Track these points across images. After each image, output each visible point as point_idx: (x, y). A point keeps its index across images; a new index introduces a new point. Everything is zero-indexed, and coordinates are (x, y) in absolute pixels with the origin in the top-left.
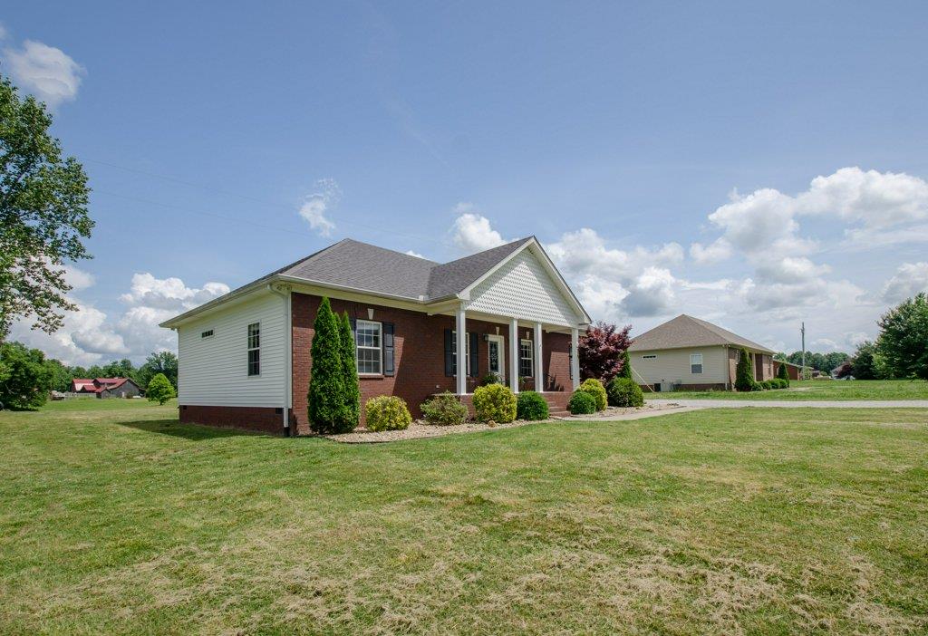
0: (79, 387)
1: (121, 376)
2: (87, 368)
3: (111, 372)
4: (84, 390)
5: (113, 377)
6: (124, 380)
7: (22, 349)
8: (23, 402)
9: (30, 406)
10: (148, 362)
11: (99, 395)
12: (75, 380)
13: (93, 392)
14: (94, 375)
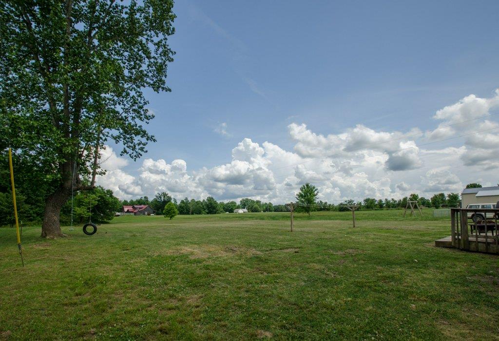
0: (126, 210)
1: (144, 204)
2: (129, 201)
3: (140, 202)
4: (128, 211)
5: (141, 205)
6: (146, 206)
7: (102, 189)
8: (102, 218)
9: (105, 220)
10: (155, 197)
11: (135, 214)
12: (124, 207)
13: (132, 212)
14: (132, 204)
